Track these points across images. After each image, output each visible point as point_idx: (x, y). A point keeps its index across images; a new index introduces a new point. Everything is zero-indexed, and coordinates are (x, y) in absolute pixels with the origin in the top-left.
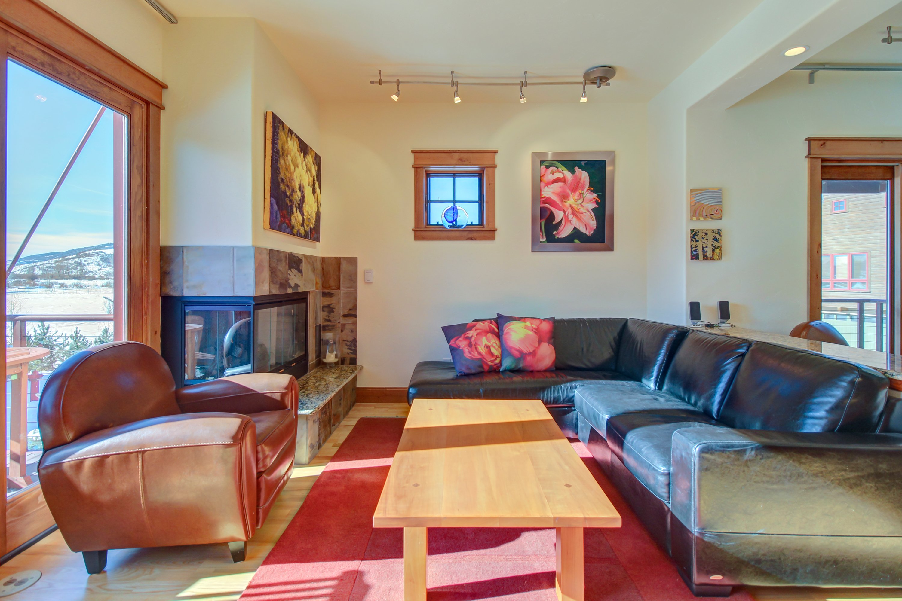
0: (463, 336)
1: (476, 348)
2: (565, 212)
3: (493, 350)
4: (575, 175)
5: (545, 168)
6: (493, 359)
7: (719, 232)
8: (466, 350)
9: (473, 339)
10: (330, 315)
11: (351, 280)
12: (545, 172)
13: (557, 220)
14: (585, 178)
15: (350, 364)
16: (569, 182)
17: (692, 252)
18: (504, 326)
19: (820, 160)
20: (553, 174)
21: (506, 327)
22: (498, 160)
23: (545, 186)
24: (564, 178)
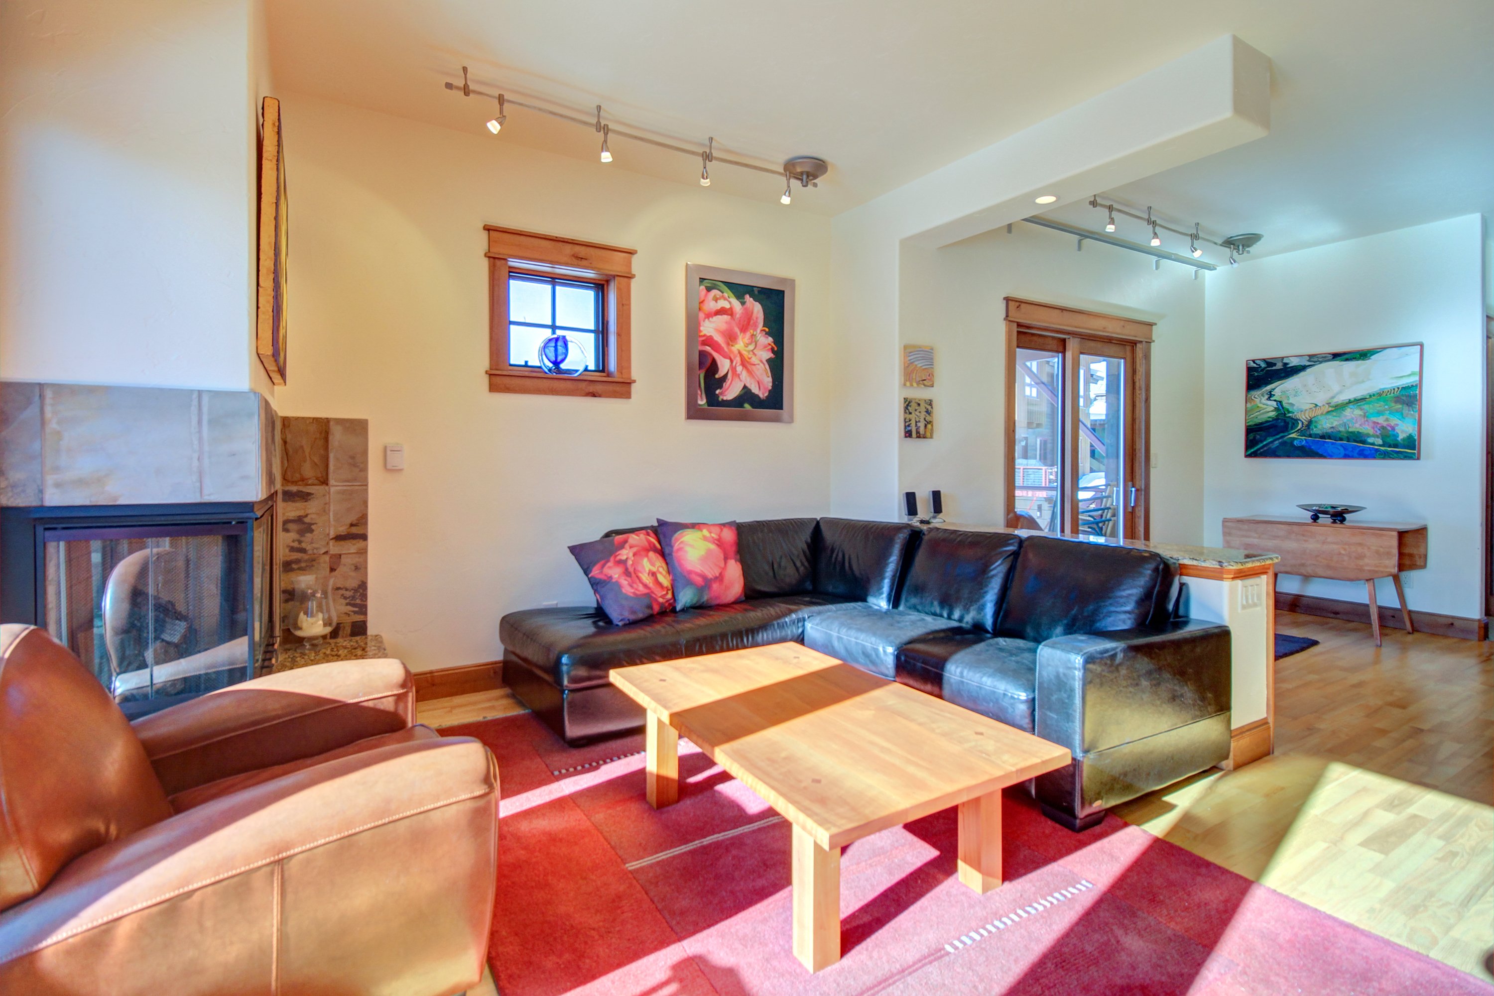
0: (612, 559)
1: (638, 577)
2: (732, 361)
3: (661, 578)
4: (745, 306)
5: (705, 291)
6: (664, 593)
7: (930, 403)
8: (624, 582)
9: (630, 562)
10: (302, 539)
11: (355, 465)
12: (706, 295)
13: (721, 373)
14: (758, 312)
15: (354, 634)
16: (738, 316)
17: (905, 427)
18: (673, 539)
19: (1016, 324)
20: (716, 301)
21: (677, 540)
22: (637, 265)
23: (705, 318)
24: (731, 309)
